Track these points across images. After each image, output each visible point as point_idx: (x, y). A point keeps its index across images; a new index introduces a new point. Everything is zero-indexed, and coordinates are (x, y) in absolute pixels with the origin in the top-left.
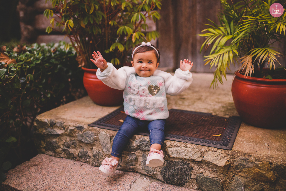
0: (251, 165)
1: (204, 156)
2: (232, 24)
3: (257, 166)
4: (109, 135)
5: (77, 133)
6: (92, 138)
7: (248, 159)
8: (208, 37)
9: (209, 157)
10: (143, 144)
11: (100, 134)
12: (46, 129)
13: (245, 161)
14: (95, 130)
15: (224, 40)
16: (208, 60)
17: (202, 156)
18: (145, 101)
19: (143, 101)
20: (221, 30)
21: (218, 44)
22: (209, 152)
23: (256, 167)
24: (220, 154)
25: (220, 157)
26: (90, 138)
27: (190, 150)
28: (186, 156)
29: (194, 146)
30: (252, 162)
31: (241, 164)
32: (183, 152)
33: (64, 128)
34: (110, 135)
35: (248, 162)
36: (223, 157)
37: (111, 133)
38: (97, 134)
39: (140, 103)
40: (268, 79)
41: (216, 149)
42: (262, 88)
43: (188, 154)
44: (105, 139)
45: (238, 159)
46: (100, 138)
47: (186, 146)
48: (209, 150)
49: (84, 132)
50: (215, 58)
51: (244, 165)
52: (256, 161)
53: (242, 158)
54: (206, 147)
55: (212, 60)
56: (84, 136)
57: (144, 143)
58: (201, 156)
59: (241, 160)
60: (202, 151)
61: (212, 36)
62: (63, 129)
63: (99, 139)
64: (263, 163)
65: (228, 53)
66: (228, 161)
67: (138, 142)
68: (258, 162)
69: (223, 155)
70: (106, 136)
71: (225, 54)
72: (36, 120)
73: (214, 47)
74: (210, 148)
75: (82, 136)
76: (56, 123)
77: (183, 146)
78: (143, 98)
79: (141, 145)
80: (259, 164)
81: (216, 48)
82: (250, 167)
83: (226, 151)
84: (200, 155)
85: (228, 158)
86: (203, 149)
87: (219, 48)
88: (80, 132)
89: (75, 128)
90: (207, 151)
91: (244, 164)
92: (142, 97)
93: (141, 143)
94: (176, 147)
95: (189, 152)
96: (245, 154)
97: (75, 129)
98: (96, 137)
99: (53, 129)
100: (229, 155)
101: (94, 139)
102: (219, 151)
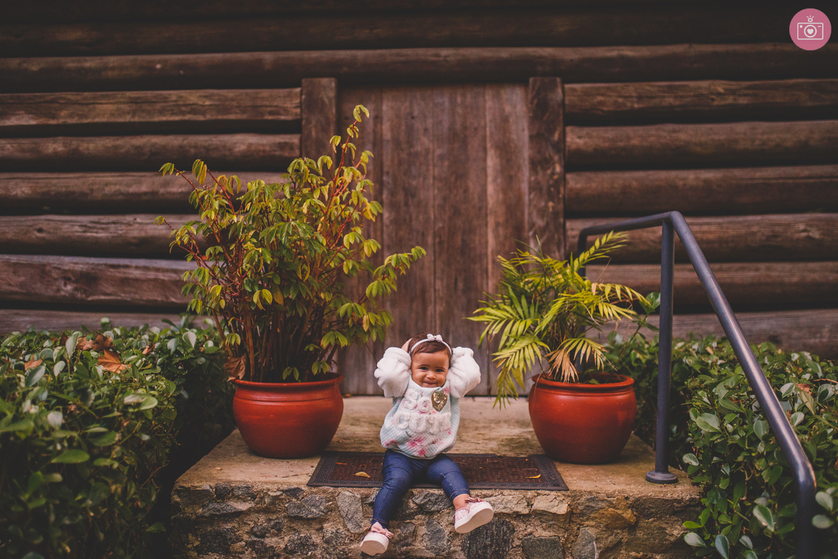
0: (603, 504)
1: (532, 505)
2: (524, 301)
3: (611, 504)
4: (359, 496)
5: (287, 503)
6: (322, 508)
7: (597, 497)
8: (489, 322)
9: (541, 503)
10: (430, 500)
11: (340, 496)
12: (204, 507)
13: (594, 500)
14: (324, 492)
15: (520, 327)
16: (502, 359)
17: (530, 505)
18: (428, 421)
19: (424, 421)
20: (508, 312)
21: (510, 333)
22: (538, 497)
23: (609, 507)
24: (555, 498)
25: (557, 502)
26: (318, 507)
27: (510, 498)
28: (505, 508)
29: (513, 492)
30: (603, 501)
31: (588, 506)
32: (501, 503)
33: (254, 497)
34: (362, 494)
35: (598, 501)
36: (561, 501)
37: (362, 491)
38: (333, 498)
39: (418, 425)
40: (594, 384)
41: (547, 492)
42: (583, 398)
43: (509, 505)
44: (350, 505)
45: (583, 499)
46: (339, 503)
47: (502, 493)
48: (539, 494)
49: (303, 498)
50: (512, 355)
51: (593, 507)
52: (608, 497)
53: (589, 497)
54: (533, 491)
55: (508, 358)
56: (304, 506)
57: (432, 498)
58: (528, 506)
59: (588, 500)
60: (528, 496)
61: (496, 321)
62: (250, 500)
63: (338, 507)
64: (618, 499)
65: (530, 347)
66: (569, 505)
67: (421, 498)
68: (612, 499)
69: (561, 498)
70: (353, 499)
71: (526, 348)
72: (177, 490)
73: (504, 338)
74: (539, 491)
75: (299, 507)
76: (233, 489)
77: (497, 494)
78: (425, 417)
79: (426, 503)
80: (614, 500)
81: (508, 340)
82: (601, 508)
83: (563, 492)
84: (526, 504)
85: (568, 500)
86: (530, 494)
87: (512, 340)
88: (294, 500)
89: (281, 492)
90: (535, 496)
91: (593, 505)
92: (422, 415)
93: (426, 500)
94: (487, 497)
95: (510, 501)
96: (590, 492)
97: (281, 495)
98: (330, 503)
99: (223, 502)
100: (569, 496)
101: (326, 508)
102: (553, 493)
